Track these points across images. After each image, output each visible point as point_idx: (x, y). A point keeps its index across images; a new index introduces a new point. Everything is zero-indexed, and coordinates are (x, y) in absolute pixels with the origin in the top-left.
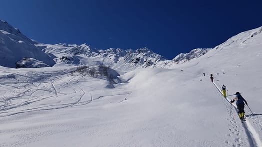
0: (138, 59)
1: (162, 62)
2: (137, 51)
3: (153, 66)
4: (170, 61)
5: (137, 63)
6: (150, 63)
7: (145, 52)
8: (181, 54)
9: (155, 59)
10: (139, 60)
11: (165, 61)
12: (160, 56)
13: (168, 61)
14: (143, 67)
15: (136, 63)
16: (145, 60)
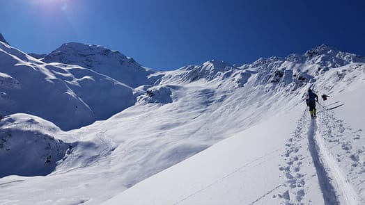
2: (306, 54)
3: (309, 85)
5: (277, 81)
6: (303, 79)
7: (321, 54)
10: (281, 75)
12: (354, 55)
14: (288, 91)
16: (295, 72)
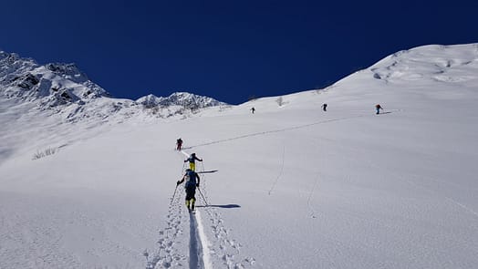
0: (34, 80)
1: (105, 100)
3: (75, 106)
4: (131, 102)
5: (28, 88)
6: (67, 97)
8: (150, 96)
9: (85, 90)
10: (35, 82)
11: (116, 101)
13: (122, 101)
14: (44, 104)
15: (25, 87)
16: (54, 85)
